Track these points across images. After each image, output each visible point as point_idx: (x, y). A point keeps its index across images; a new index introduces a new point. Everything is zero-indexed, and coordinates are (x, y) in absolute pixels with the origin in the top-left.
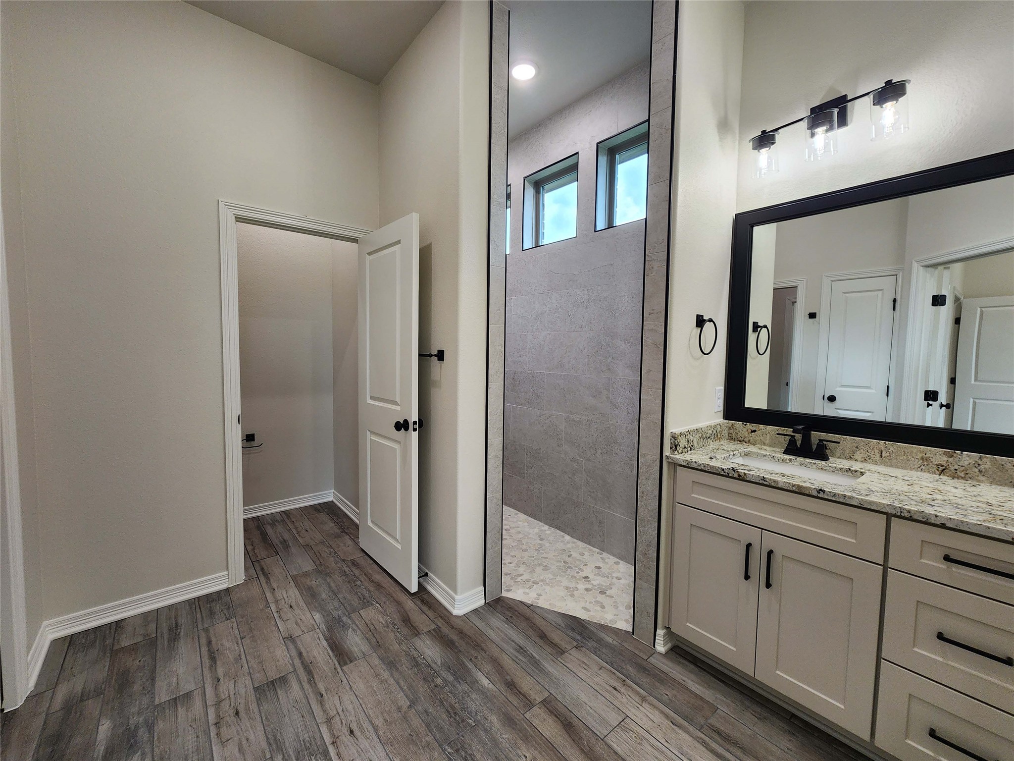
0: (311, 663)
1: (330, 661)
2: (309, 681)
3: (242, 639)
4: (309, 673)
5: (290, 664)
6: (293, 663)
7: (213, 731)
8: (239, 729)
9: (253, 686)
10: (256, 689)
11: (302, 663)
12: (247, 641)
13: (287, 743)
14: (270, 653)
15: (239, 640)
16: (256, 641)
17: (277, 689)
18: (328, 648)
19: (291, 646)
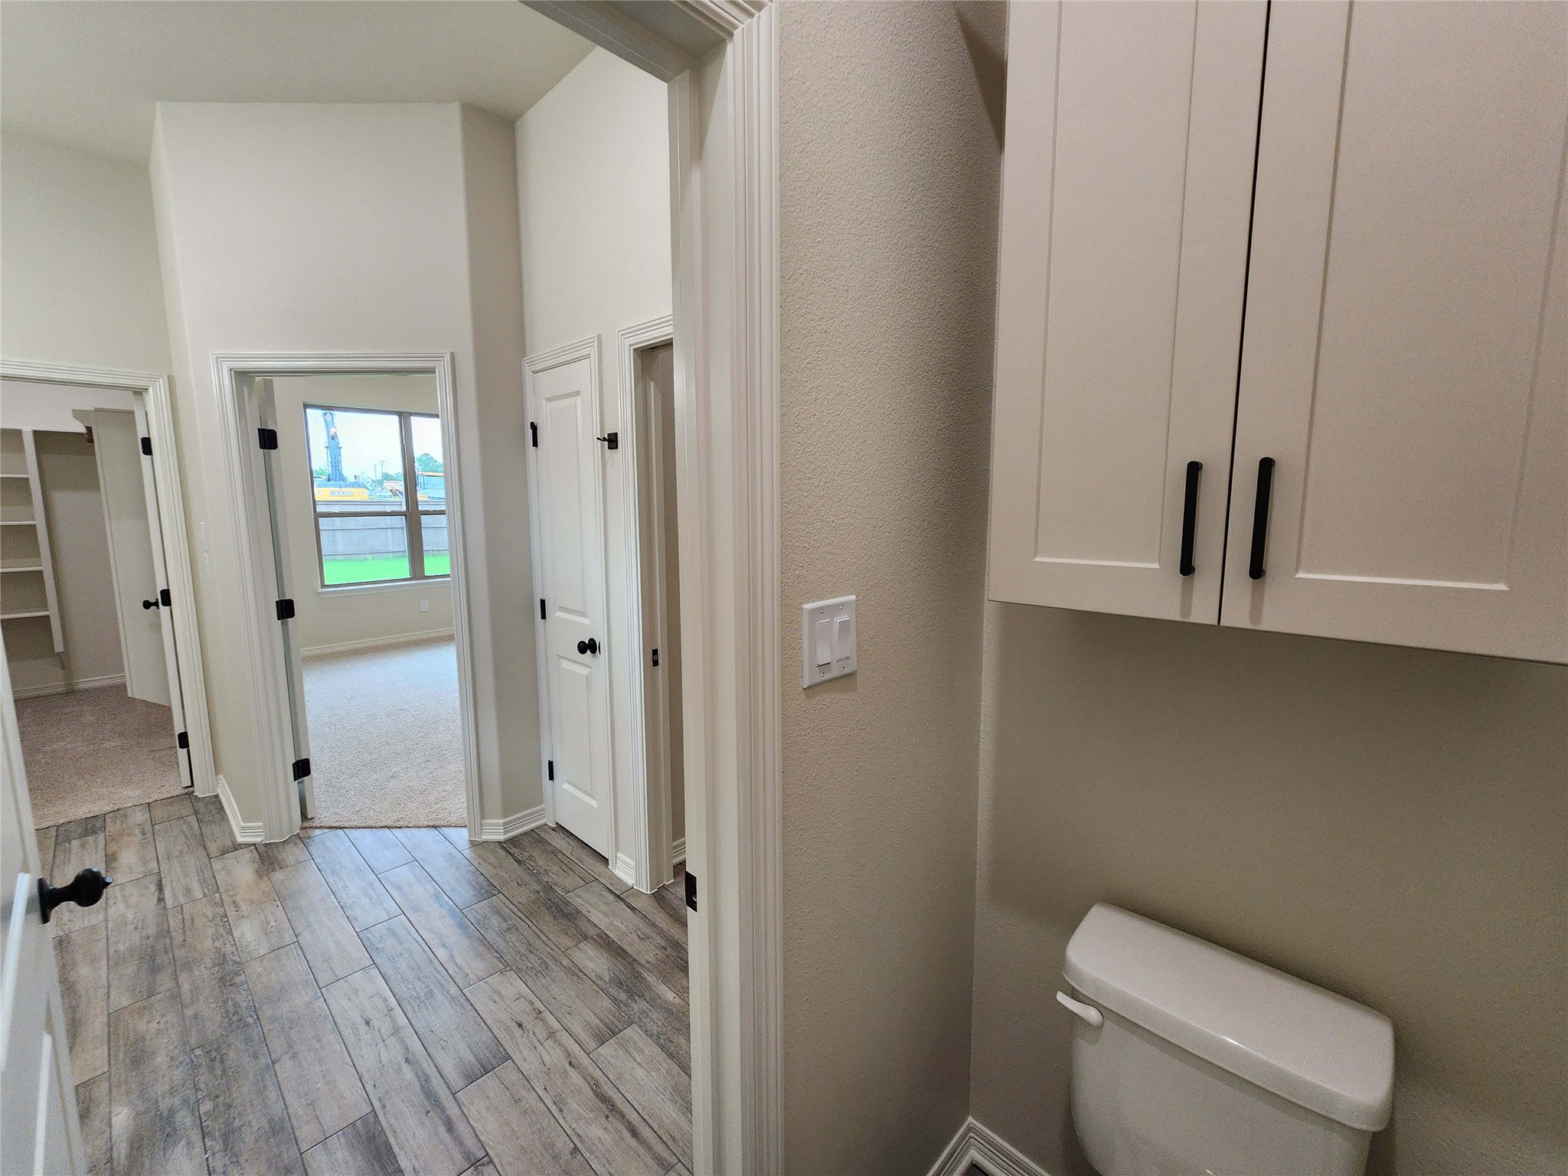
0: (428, 1112)
1: (393, 1121)
2: (427, 1080)
3: (576, 1148)
4: (429, 1094)
5: (464, 1105)
6: (460, 1108)
7: (539, 1005)
8: (508, 1010)
9: (513, 1060)
10: (508, 1057)
11: (443, 1111)
12: (563, 1145)
13: (447, 1003)
14: (507, 1123)
15: (579, 1145)
16: (544, 1145)
17: (475, 1062)
18: (396, 1150)
19: (470, 1143)
